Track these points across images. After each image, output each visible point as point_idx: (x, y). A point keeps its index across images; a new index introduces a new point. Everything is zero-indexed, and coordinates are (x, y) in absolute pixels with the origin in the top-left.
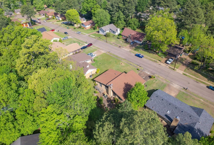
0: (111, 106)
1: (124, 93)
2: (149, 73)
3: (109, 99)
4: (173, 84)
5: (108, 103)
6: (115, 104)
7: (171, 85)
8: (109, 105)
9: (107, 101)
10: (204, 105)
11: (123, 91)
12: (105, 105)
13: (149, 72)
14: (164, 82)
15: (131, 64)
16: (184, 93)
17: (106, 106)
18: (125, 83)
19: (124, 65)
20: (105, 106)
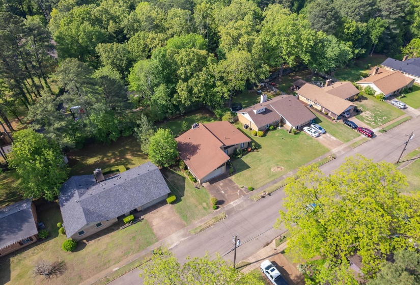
2: (233, 204)
4: (184, 236)
7: (182, 232)
10: (105, 264)
13: (239, 206)
14: (196, 222)
16: (149, 244)
19: (272, 170)
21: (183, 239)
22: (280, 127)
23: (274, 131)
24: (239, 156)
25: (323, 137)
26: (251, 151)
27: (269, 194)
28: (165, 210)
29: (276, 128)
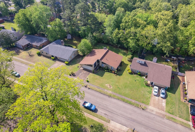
22: (145, 77)
23: (139, 76)
24: (106, 71)
25: (159, 99)
26: (113, 73)
27: (89, 89)
28: (62, 64)
29: (142, 76)
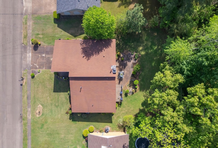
0: (127, 56)
1: (104, 48)
3: (121, 67)
4: (27, 11)
5: (127, 63)
6: (122, 54)
7: (30, 11)
8: (129, 60)
9: (125, 67)
11: (103, 50)
12: (134, 64)
13: (26, 57)
14: (31, 23)
15: (27, 98)
17: (132, 61)
18: (88, 59)
19: (40, 106)
20: (134, 62)
21: (25, 9)
